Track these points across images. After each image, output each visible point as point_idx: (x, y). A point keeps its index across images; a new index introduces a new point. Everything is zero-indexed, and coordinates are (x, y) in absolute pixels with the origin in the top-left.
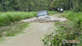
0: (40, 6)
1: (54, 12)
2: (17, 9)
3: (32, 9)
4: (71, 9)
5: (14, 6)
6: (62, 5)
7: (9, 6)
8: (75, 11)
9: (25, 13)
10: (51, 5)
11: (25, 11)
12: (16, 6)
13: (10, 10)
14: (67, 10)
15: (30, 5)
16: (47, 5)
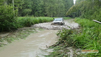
0: (60, 14)
2: (46, 16)
3: (55, 15)
4: (80, 16)
5: (44, 13)
6: (74, 13)
7: (42, 13)
8: (81, 18)
9: (50, 18)
10: (67, 13)
12: (46, 14)
13: (42, 16)
14: (77, 17)
15: (54, 13)
16: (64, 13)
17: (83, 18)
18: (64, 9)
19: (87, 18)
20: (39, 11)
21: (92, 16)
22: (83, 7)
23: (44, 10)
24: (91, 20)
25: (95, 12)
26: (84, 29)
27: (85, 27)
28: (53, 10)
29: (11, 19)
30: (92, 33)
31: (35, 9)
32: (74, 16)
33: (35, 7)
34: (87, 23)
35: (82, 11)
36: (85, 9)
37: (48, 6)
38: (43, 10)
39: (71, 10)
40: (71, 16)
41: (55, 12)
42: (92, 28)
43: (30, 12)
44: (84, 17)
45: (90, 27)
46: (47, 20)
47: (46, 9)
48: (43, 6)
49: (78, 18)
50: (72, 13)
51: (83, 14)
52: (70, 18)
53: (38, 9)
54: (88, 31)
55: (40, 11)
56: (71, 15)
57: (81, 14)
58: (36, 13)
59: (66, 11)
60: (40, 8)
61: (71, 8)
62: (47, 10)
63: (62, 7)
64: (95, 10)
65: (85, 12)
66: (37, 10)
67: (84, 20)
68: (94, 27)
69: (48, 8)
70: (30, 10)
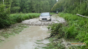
0: (46, 10)
1: (53, 13)
2: (33, 12)
3: (41, 11)
4: (63, 11)
5: (32, 10)
6: (58, 9)
7: (29, 10)
8: (65, 13)
10: (52, 9)
11: (38, 13)
12: (33, 10)
13: (30, 12)
14: (60, 12)
15: (40, 10)
16: (49, 9)
17: (66, 13)
18: (49, 6)
20: (27, 8)
23: (32, 7)
28: (40, 6)
31: (23, 6)
38: (30, 7)
39: (55, 6)
41: (42, 9)
42: (76, 21)
43: (18, 9)
46: (35, 16)
47: (33, 6)
50: (56, 9)
52: (54, 13)
53: (25, 6)
56: (55, 11)
58: (24, 10)
60: (28, 6)
63: (47, 4)
66: (25, 8)
68: (78, 20)
69: (35, 5)
70: (18, 8)
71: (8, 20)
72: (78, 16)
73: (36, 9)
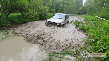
18: (75, 9)
19: (91, 15)
21: (95, 14)
22: (90, 8)
24: (94, 16)
25: (98, 11)
26: (88, 22)
27: (89, 20)
28: (68, 9)
29: (45, 14)
30: (94, 25)
32: (81, 14)
33: (57, 8)
34: (90, 18)
35: (88, 10)
36: (90, 9)
37: (65, 7)
40: (79, 14)
41: (69, 11)
42: (94, 22)
44: (89, 15)
45: (93, 21)
48: (62, 7)
49: (84, 15)
50: (81, 12)
51: (88, 12)
54: (91, 23)
55: (60, 10)
57: (87, 12)
58: (58, 11)
59: (76, 10)
60: (60, 8)
61: (81, 8)
62: (64, 10)
63: (74, 8)
64: (98, 10)
65: (90, 11)
67: (89, 16)
69: (65, 8)
70: (55, 10)
71: (47, 16)
72: (98, 18)
73: (66, 11)
